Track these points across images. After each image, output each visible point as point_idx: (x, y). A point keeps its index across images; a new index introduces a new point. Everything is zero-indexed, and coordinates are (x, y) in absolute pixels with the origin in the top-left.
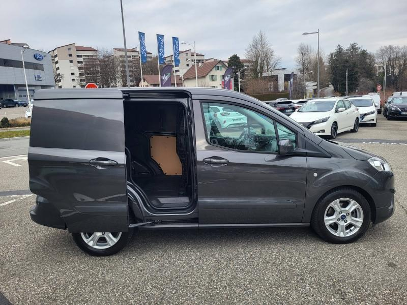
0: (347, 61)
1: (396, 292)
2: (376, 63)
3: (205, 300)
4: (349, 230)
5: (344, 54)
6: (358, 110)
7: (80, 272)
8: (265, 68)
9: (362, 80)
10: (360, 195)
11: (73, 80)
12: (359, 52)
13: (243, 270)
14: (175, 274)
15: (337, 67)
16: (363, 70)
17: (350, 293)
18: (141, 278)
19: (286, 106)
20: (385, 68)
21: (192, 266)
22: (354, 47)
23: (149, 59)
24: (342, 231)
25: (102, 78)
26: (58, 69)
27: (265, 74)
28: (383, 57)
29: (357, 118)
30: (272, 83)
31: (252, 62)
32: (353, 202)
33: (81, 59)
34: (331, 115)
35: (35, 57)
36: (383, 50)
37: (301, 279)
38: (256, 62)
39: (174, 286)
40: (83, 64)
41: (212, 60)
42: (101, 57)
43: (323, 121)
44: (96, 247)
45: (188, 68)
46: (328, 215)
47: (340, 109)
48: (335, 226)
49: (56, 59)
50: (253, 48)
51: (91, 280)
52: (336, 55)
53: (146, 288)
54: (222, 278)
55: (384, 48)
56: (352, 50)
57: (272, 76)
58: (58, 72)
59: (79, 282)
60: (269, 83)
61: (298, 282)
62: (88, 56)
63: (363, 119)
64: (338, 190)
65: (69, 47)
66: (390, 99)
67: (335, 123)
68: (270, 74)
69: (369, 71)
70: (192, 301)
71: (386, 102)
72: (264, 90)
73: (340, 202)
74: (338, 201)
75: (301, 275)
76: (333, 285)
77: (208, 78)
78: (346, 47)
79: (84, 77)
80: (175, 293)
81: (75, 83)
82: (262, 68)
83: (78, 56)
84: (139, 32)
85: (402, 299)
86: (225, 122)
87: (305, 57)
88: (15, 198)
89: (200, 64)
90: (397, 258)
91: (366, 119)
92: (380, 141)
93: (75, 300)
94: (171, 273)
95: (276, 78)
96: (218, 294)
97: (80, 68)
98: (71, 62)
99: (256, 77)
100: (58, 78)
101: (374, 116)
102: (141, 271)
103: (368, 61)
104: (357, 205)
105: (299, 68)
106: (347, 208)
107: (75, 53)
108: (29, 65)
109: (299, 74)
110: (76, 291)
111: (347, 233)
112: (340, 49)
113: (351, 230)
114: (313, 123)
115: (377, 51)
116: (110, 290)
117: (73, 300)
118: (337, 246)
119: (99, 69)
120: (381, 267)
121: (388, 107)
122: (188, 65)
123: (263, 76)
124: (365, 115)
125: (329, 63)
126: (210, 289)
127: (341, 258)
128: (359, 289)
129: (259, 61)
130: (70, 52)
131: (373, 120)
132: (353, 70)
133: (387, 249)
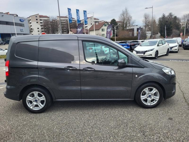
0: (167, 22)
1: (170, 132)
2: (181, 23)
3: (79, 134)
4: (152, 102)
5: (166, 18)
6: (169, 45)
7: (25, 120)
8: (128, 25)
9: (174, 30)
10: (158, 85)
11: (38, 31)
12: (173, 17)
13: (100, 121)
14: (68, 122)
15: (162, 24)
16: (175, 26)
17: (148, 132)
18: (52, 123)
19: (136, 43)
20: (185, 25)
21: (77, 118)
22: (171, 15)
23: (74, 21)
24: (149, 102)
25: (52, 30)
26: (31, 26)
27: (127, 28)
28: (185, 19)
29: (168, 49)
30: (131, 32)
31: (122, 22)
32: (154, 89)
33: (42, 21)
34: (155, 48)
35: (20, 20)
36: (185, 16)
37: (126, 125)
38: (124, 22)
39: (67, 127)
40: (43, 24)
41: (103, 22)
42: (51, 20)
43: (151, 50)
44: (34, 109)
45: (92, 25)
46: (143, 95)
47: (160, 45)
48: (146, 100)
49: (30, 21)
50: (122, 16)
51: (29, 124)
52: (162, 19)
53: (54, 128)
54: (90, 124)
55: (185, 15)
56: (170, 16)
57: (131, 29)
58: (31, 27)
59: (24, 125)
60: (130, 32)
61: (124, 126)
62: (45, 20)
63: (171, 49)
64: (147, 83)
65: (36, 16)
66: (186, 39)
67: (157, 51)
68: (130, 28)
69: (178, 26)
70: (73, 135)
71: (184, 41)
72: (127, 36)
73: (149, 89)
74: (147, 88)
75: (127, 123)
76: (141, 128)
77: (101, 30)
78: (167, 15)
79: (43, 30)
80: (66, 131)
81: (39, 33)
82: (126, 25)
83: (40, 20)
84: (68, 8)
85: (172, 135)
86: (106, 51)
87: (147, 20)
88: (3, 86)
89: (97, 23)
90: (174, 116)
91: (173, 49)
92: (178, 60)
93: (20, 134)
94: (67, 121)
95: (133, 30)
96: (86, 131)
97: (41, 26)
98: (37, 23)
99: (123, 29)
100: (31, 31)
101: (177, 48)
102: (53, 120)
103: (177, 21)
104: (156, 91)
105: (144, 25)
106: (152, 92)
107: (39, 19)
108: (17, 24)
109: (144, 28)
110: (21, 129)
111: (152, 103)
112: (164, 16)
113: (153, 102)
114: (146, 51)
115: (182, 16)
116: (37, 129)
117: (19, 134)
118: (147, 110)
119: (50, 26)
120: (165, 120)
121: (184, 44)
122: (91, 24)
123: (127, 29)
124: (173, 47)
125: (159, 22)
126: (83, 129)
127: (147, 115)
128: (153, 130)
129: (125, 22)
130: (37, 18)
131: (176, 50)
132: (170, 26)
133: (170, 111)
